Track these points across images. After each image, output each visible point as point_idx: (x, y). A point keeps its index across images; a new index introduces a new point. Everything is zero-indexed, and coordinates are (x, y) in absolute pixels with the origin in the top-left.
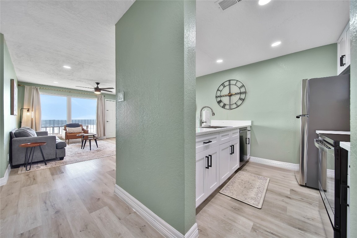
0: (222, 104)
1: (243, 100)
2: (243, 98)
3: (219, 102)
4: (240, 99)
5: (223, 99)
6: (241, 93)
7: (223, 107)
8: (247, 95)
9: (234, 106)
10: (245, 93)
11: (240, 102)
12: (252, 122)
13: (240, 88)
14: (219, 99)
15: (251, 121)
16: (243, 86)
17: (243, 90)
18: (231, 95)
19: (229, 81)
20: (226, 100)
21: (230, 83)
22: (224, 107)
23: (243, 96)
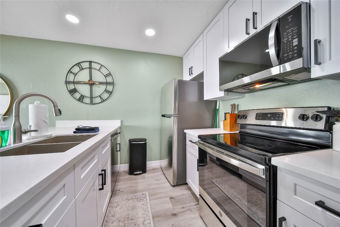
0: (77, 96)
1: (110, 93)
2: (111, 90)
3: (73, 92)
4: (106, 91)
5: (79, 87)
6: (107, 83)
7: (79, 100)
8: (115, 87)
9: (98, 100)
10: (112, 84)
11: (105, 96)
12: (122, 122)
13: (106, 76)
14: (72, 87)
15: (120, 120)
16: (110, 74)
17: (109, 79)
18: (93, 84)
19: (90, 62)
20: (84, 90)
21: (90, 65)
22: (81, 99)
23: (110, 88)
